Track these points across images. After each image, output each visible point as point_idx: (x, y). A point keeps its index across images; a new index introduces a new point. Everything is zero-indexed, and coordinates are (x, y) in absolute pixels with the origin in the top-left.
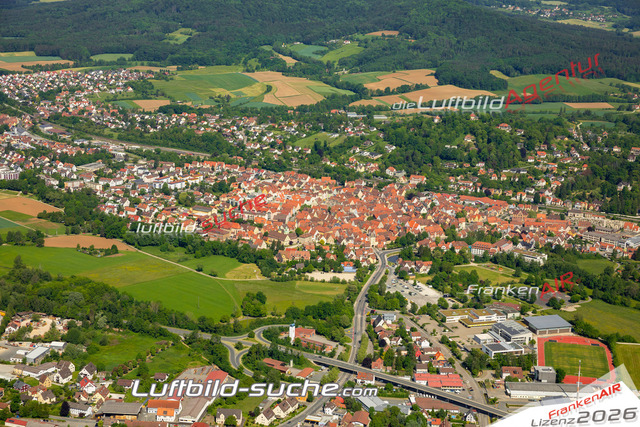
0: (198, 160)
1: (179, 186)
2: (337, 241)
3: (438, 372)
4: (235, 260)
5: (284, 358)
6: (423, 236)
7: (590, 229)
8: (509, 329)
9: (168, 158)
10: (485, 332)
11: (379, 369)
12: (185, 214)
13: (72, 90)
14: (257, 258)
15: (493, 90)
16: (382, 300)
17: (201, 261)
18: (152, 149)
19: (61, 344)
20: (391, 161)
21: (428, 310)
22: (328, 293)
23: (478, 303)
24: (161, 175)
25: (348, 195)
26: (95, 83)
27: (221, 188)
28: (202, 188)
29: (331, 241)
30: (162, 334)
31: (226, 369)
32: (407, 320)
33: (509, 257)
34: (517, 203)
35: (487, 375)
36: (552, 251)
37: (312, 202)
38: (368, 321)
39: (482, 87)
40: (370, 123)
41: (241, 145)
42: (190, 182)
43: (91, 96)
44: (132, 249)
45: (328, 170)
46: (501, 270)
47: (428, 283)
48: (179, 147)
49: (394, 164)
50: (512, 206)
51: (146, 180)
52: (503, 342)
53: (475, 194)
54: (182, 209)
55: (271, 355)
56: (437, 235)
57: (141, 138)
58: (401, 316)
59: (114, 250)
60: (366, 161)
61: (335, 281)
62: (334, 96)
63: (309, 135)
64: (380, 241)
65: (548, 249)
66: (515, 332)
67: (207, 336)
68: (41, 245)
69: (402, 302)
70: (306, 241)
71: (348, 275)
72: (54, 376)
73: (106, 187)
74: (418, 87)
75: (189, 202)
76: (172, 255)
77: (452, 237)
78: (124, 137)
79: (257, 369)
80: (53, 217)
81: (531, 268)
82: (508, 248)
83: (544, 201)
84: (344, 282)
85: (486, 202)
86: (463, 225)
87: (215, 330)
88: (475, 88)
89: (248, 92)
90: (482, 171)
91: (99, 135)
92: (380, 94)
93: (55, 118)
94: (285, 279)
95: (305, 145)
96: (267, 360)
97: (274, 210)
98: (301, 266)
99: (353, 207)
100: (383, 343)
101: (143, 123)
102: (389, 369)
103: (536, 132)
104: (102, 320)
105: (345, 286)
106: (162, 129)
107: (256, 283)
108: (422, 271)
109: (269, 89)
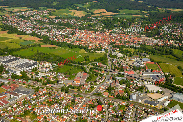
0: (66, 28)
1: (64, 34)
2: (99, 44)
3: (128, 71)
4: (80, 49)
5: (97, 69)
6: (115, 43)
7: (146, 40)
8: (139, 61)
9: (60, 28)
10: (134, 62)
12: (67, 39)
13: (37, 15)
14: (85, 48)
15: (117, 13)
16: (112, 57)
17: (73, 49)
18: (56, 26)
19: (52, 68)
21: (122, 58)
22: (101, 55)
24: (60, 32)
26: (41, 13)
27: (72, 34)
28: (68, 34)
29: (98, 44)
30: (71, 65)
31: (86, 72)
32: (118, 60)
34: (131, 35)
35: (138, 71)
36: (141, 45)
38: (111, 61)
39: (115, 12)
41: (73, 25)
42: (66, 33)
43: (41, 16)
44: (58, 47)
45: (92, 29)
46: (132, 49)
47: (119, 52)
48: (61, 26)
49: (105, 28)
50: (130, 36)
51: (57, 33)
52: (139, 64)
53: (122, 34)
54: (66, 39)
55: (95, 69)
56: (118, 42)
57: (53, 24)
58: (117, 59)
59: (55, 47)
61: (101, 53)
62: (88, 14)
63: (86, 22)
64: (107, 44)
66: (140, 62)
68: (40, 47)
70: (93, 44)
71: (103, 51)
72: (53, 75)
73: (49, 34)
74: (104, 12)
75: (67, 37)
76: (67, 48)
77: (121, 43)
78: (50, 24)
79: (93, 72)
80: (41, 41)
82: (132, 44)
83: (135, 35)
84: (103, 53)
85: (124, 35)
86: (122, 40)
87: (81, 64)
88: (114, 12)
89: (71, 14)
91: (45, 24)
92: (96, 14)
93: (35, 20)
94: (91, 53)
95: (86, 24)
96: (94, 70)
97: (84, 38)
98: (94, 50)
99: (100, 37)
100: (116, 65)
101: (53, 21)
102: (119, 71)
105: (104, 54)
106: (57, 22)
107: (86, 53)
108: (117, 50)
109: (75, 13)
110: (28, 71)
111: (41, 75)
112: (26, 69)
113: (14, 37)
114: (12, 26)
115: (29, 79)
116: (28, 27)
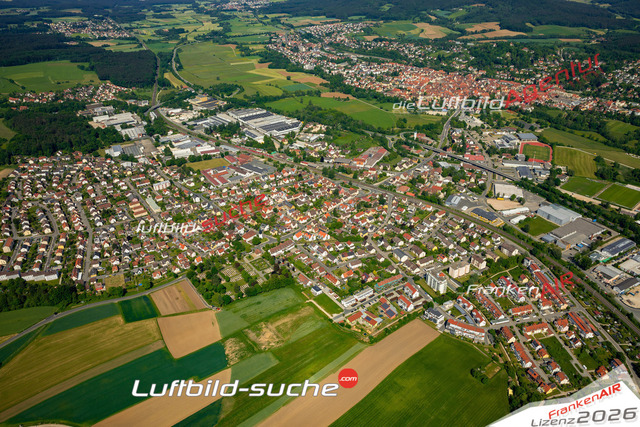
0: (387, 62)
1: (377, 73)
3: (475, 154)
5: (410, 145)
7: (556, 97)
8: (509, 138)
9: (375, 61)
10: (498, 139)
11: (450, 152)
12: (378, 85)
13: (339, 32)
15: (526, 32)
16: (457, 123)
17: (382, 105)
18: (368, 57)
19: (323, 135)
20: (472, 64)
22: (433, 120)
23: (499, 127)
24: (371, 68)
25: (450, 78)
26: (348, 29)
27: (395, 74)
28: (387, 74)
29: (439, 98)
30: (363, 133)
31: (386, 148)
32: (466, 132)
33: (517, 107)
34: (526, 84)
35: (496, 156)
37: (433, 81)
38: (449, 132)
39: (521, 31)
40: (464, 46)
41: (406, 56)
42: (382, 71)
43: (346, 34)
44: (355, 99)
45: (442, 67)
46: (512, 113)
47: (478, 118)
48: (379, 56)
49: (472, 65)
51: (364, 70)
52: (505, 143)
53: (507, 80)
54: (378, 83)
55: (405, 144)
57: (364, 53)
58: (464, 131)
59: (348, 99)
60: (460, 63)
61: (438, 115)
62: (451, 34)
63: (436, 51)
65: (536, 105)
66: (512, 140)
67: (380, 135)
68: (319, 96)
69: (465, 125)
70: (428, 98)
71: (444, 113)
72: (319, 147)
73: (348, 73)
74: (491, 30)
75: (381, 80)
76: (371, 102)
78: (358, 52)
79: (399, 149)
80: (325, 85)
81: (526, 113)
82: (517, 104)
85: (511, 83)
87: (384, 133)
88: (517, 31)
89: (413, 32)
90: (512, 69)
91: (348, 51)
92: (472, 33)
93: (331, 44)
94: (416, 113)
95: (434, 56)
96: (404, 146)
97: (416, 84)
99: (451, 84)
100: (453, 141)
101: (366, 46)
102: (454, 152)
103: (540, 52)
104: (339, 126)
105: (442, 117)
106: (373, 49)
107: (404, 114)
108: (476, 112)
109: (422, 31)
110: (278, 137)
111: (298, 144)
112: (275, 133)
113: (279, 75)
114: (281, 54)
115: (274, 149)
116: (312, 57)
